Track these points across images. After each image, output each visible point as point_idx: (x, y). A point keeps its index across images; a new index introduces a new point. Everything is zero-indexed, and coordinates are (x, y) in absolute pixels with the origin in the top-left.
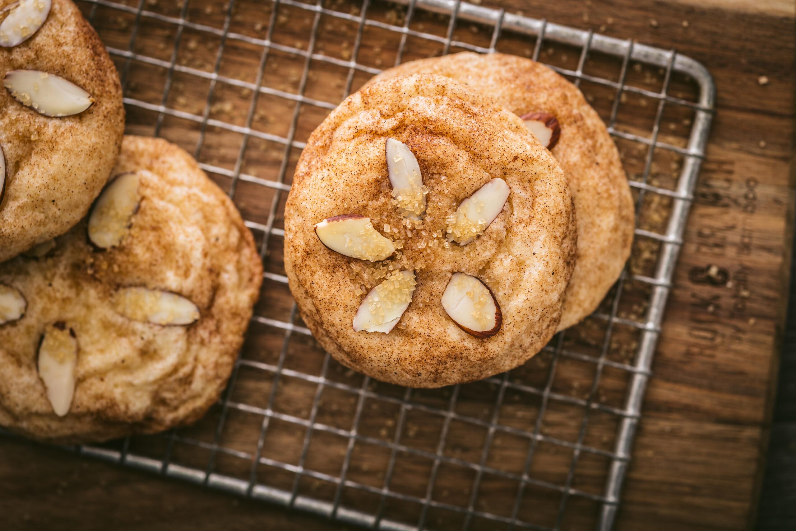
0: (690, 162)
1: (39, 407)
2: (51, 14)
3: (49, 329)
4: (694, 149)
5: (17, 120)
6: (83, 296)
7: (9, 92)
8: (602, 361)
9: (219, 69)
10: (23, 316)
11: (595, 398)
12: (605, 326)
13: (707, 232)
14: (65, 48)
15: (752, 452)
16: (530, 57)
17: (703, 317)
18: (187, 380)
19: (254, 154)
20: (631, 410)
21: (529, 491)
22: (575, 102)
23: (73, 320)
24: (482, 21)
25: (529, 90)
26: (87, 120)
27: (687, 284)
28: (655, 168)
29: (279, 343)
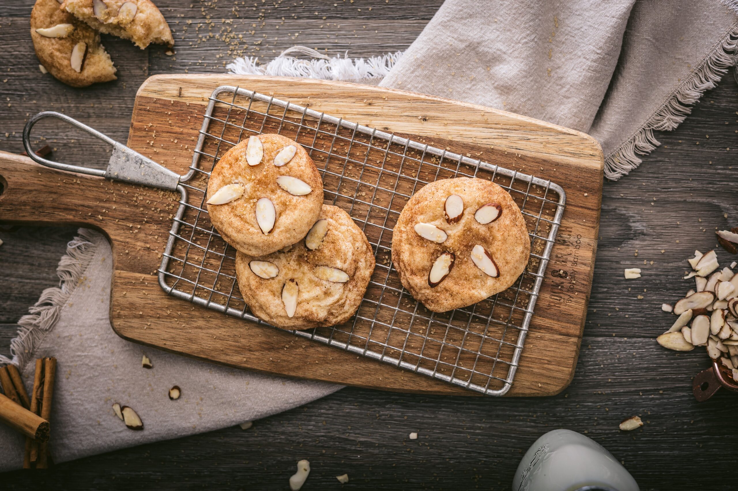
0: (554, 226)
1: (282, 313)
2: (296, 154)
3: (287, 281)
4: (556, 221)
5: (281, 196)
6: (302, 269)
7: (278, 184)
8: (514, 306)
9: (361, 178)
10: (277, 276)
11: (510, 322)
12: (515, 292)
13: (560, 256)
14: (302, 167)
15: (574, 348)
16: (490, 180)
17: (556, 291)
18: (342, 306)
19: (373, 214)
20: (525, 327)
21: (480, 359)
22: (508, 200)
23: (297, 278)
24: (471, 164)
25: (490, 193)
26: (310, 196)
27: (551, 277)
28: (539, 228)
29: (379, 292)
